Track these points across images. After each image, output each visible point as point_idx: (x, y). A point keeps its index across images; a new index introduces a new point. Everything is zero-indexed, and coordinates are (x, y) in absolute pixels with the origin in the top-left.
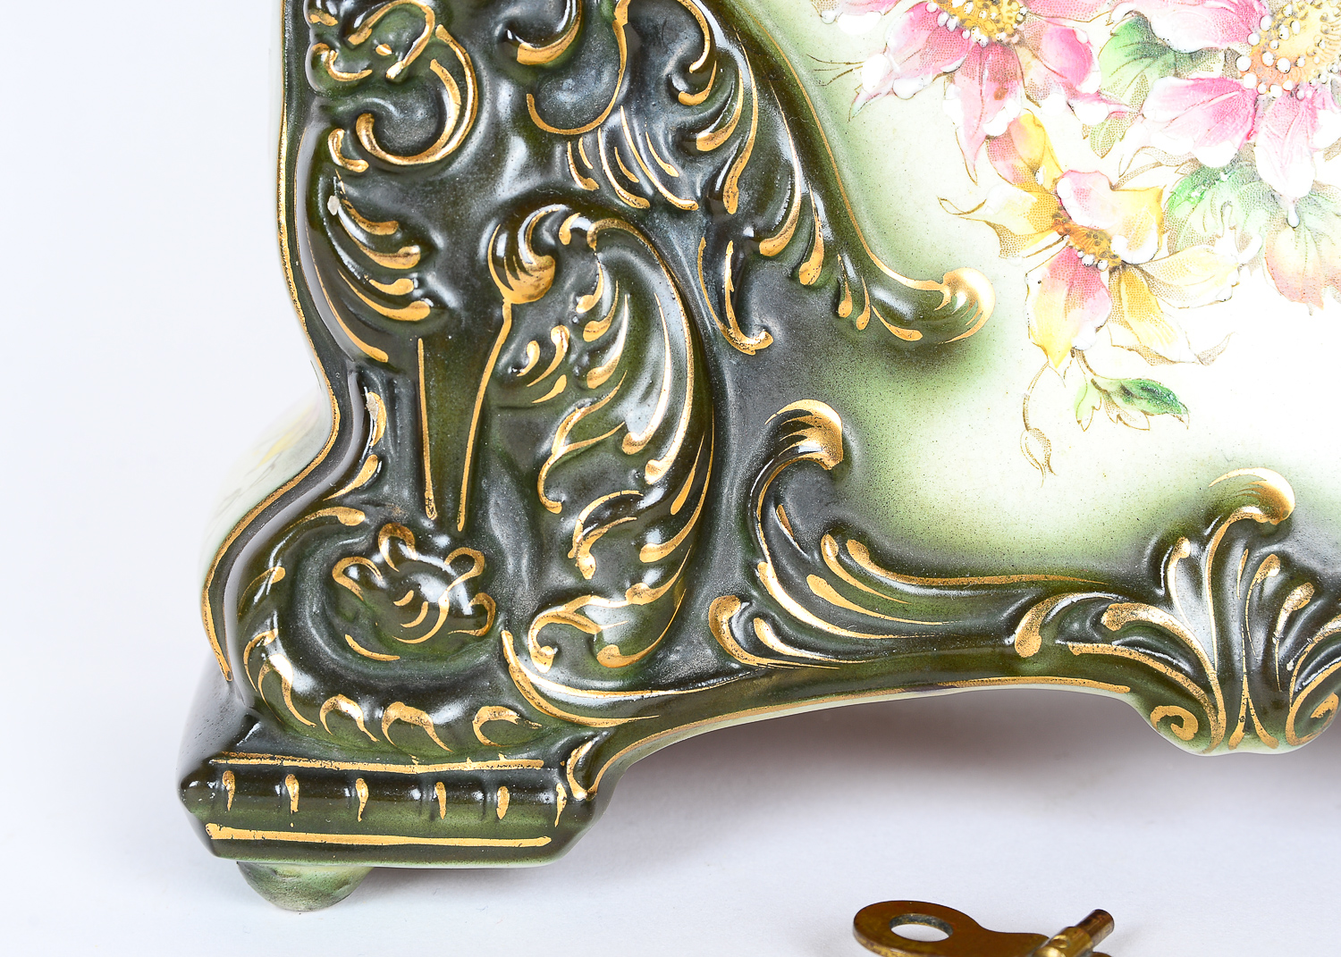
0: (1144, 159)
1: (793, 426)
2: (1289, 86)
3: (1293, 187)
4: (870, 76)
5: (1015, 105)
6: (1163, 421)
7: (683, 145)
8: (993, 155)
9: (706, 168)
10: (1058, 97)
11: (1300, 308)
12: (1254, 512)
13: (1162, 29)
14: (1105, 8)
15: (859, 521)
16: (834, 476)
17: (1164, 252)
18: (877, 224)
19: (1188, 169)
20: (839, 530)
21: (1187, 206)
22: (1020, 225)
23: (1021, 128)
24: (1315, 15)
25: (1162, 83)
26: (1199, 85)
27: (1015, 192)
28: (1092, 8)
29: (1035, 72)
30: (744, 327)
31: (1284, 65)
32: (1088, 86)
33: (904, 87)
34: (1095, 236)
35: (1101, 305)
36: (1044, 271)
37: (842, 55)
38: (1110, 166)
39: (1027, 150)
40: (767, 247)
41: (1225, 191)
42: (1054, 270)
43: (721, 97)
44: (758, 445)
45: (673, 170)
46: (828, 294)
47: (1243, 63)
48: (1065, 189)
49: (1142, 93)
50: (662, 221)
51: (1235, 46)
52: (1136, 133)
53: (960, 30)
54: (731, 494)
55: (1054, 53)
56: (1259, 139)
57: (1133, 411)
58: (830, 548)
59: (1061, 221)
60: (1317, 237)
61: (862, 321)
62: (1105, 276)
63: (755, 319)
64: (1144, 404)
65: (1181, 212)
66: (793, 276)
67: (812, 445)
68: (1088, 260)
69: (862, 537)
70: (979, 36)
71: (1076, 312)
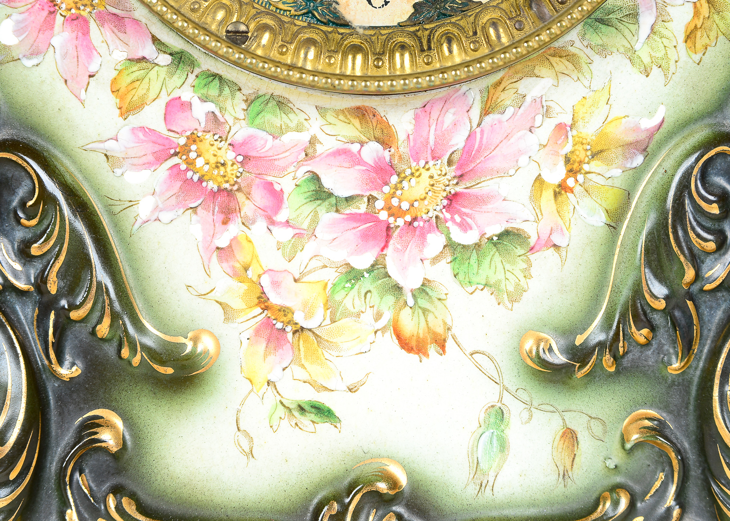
0: (315, 263)
1: (91, 425)
2: (408, 219)
3: (410, 281)
4: (144, 209)
5: (234, 229)
6: (324, 427)
7: (23, 251)
8: (220, 259)
9: (38, 265)
10: (261, 224)
11: (414, 357)
12: (382, 487)
13: (328, 183)
14: (292, 169)
16: (116, 456)
17: (328, 321)
18: (147, 301)
19: (343, 270)
20: (117, 491)
21: (343, 293)
22: (237, 303)
23: (239, 243)
24: (425, 174)
25: (327, 216)
26: (354, 217)
27: (233, 283)
28: (284, 169)
29: (247, 208)
30: (61, 363)
31: (405, 206)
32: (281, 217)
33: (165, 216)
34: (284, 310)
35: (286, 354)
36: (249, 333)
37: (127, 195)
38: (295, 268)
39: (242, 257)
40: (74, 315)
41: (367, 283)
42: (257, 332)
43: (46, 222)
44: (69, 437)
45: (17, 265)
46: (114, 344)
47: (379, 204)
48: (265, 281)
49: (315, 221)
50: (11, 297)
51: (375, 193)
52: (311, 247)
53: (201, 180)
54: (52, 466)
55: (259, 197)
56: (389, 251)
57: (305, 420)
58: (111, 501)
59: (263, 301)
60: (425, 311)
61: (136, 361)
62: (290, 336)
63: (68, 358)
64: (313, 417)
65: (338, 297)
66: (93, 333)
67: (105, 436)
68: (279, 325)
69: (132, 496)
70: (212, 185)
71: (271, 358)
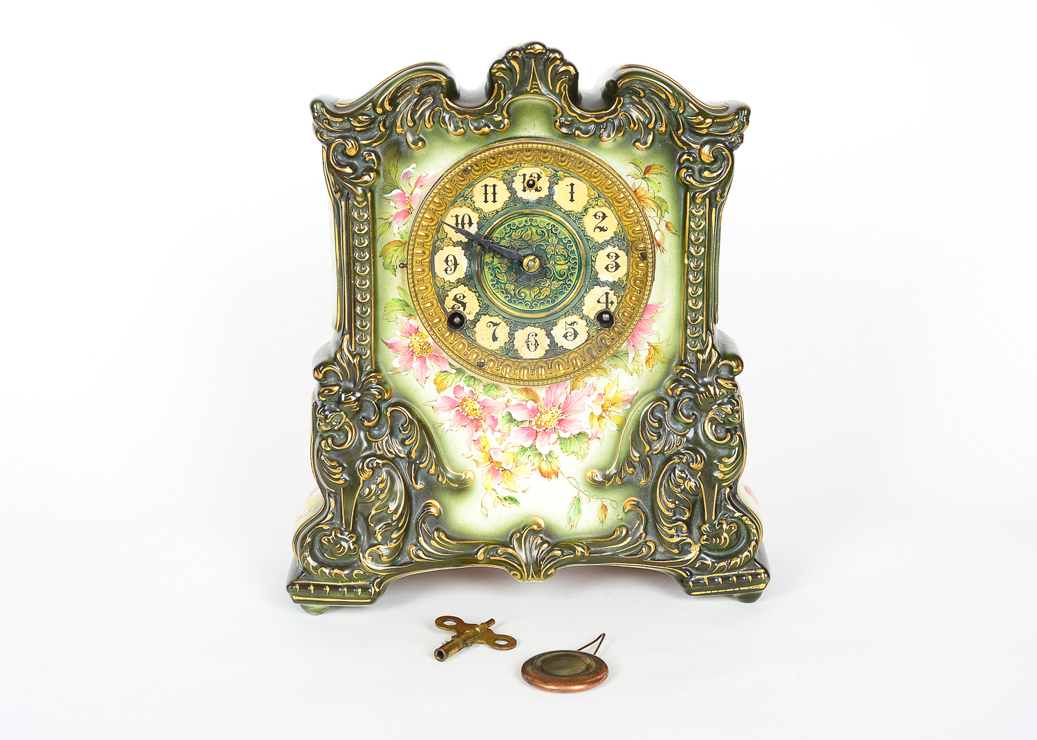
0: (510, 445)
1: (428, 506)
2: (544, 429)
3: (545, 452)
4: (446, 426)
5: (480, 433)
6: (514, 506)
7: (402, 443)
8: (475, 444)
9: (408, 448)
10: (490, 431)
11: (546, 479)
12: (535, 527)
13: (514, 416)
14: (501, 411)
15: (443, 528)
16: (437, 517)
17: (515, 466)
18: (448, 460)
19: (520, 448)
20: (438, 530)
21: (520, 456)
22: (481, 460)
23: (481, 438)
24: (550, 412)
25: (514, 428)
26: (523, 428)
27: (480, 453)
28: (498, 411)
29: (485, 425)
30: (417, 484)
31: (543, 424)
32: (497, 429)
33: (454, 429)
34: (498, 463)
35: (499, 479)
36: (486, 471)
37: (440, 421)
38: (502, 448)
39: (483, 443)
40: (421, 466)
41: (529, 452)
42: (489, 471)
43: (411, 432)
44: (420, 510)
45: (400, 448)
46: (436, 476)
47: (533, 423)
48: (491, 452)
49: (510, 430)
50: (398, 459)
51: (532, 420)
52: (508, 439)
53: (467, 415)
54: (414, 522)
55: (489, 421)
56: (537, 441)
57: (506, 503)
58: (436, 534)
59: (491, 459)
60: (550, 462)
61: (444, 482)
62: (501, 472)
63: (419, 482)
64: (509, 502)
65: (519, 457)
66: (428, 472)
67: (433, 510)
68: (497, 468)
69: (443, 532)
70: (472, 417)
71: (494, 480)
